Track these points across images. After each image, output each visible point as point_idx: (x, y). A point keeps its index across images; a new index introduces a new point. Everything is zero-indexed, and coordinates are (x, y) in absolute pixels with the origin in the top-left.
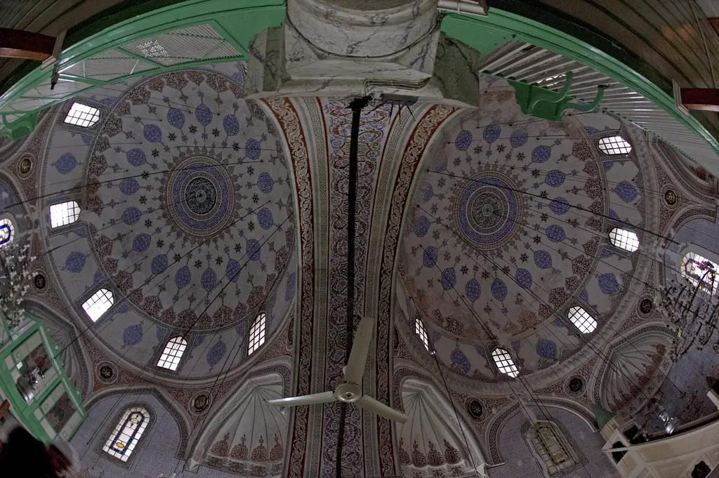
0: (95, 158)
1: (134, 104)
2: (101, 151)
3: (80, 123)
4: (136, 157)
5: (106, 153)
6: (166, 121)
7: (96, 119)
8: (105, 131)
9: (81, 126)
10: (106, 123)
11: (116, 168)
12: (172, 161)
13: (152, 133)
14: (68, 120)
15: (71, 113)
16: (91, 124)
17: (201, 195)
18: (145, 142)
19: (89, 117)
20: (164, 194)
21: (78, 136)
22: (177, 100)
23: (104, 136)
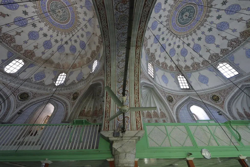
0: (233, 47)
1: (200, 64)
2: (228, 49)
3: (231, 68)
4: (210, 40)
5: (226, 47)
6: (189, 52)
7: (221, 65)
8: (219, 58)
9: (231, 66)
10: (217, 60)
11: (225, 38)
12: (193, 34)
13: (197, 48)
14: (236, 73)
15: (232, 75)
16: (224, 64)
17: (186, 16)
18: (202, 46)
19: (224, 67)
20: (205, 18)
21: (236, 62)
22: (181, 60)
23: (221, 56)
